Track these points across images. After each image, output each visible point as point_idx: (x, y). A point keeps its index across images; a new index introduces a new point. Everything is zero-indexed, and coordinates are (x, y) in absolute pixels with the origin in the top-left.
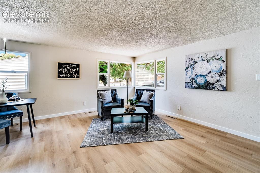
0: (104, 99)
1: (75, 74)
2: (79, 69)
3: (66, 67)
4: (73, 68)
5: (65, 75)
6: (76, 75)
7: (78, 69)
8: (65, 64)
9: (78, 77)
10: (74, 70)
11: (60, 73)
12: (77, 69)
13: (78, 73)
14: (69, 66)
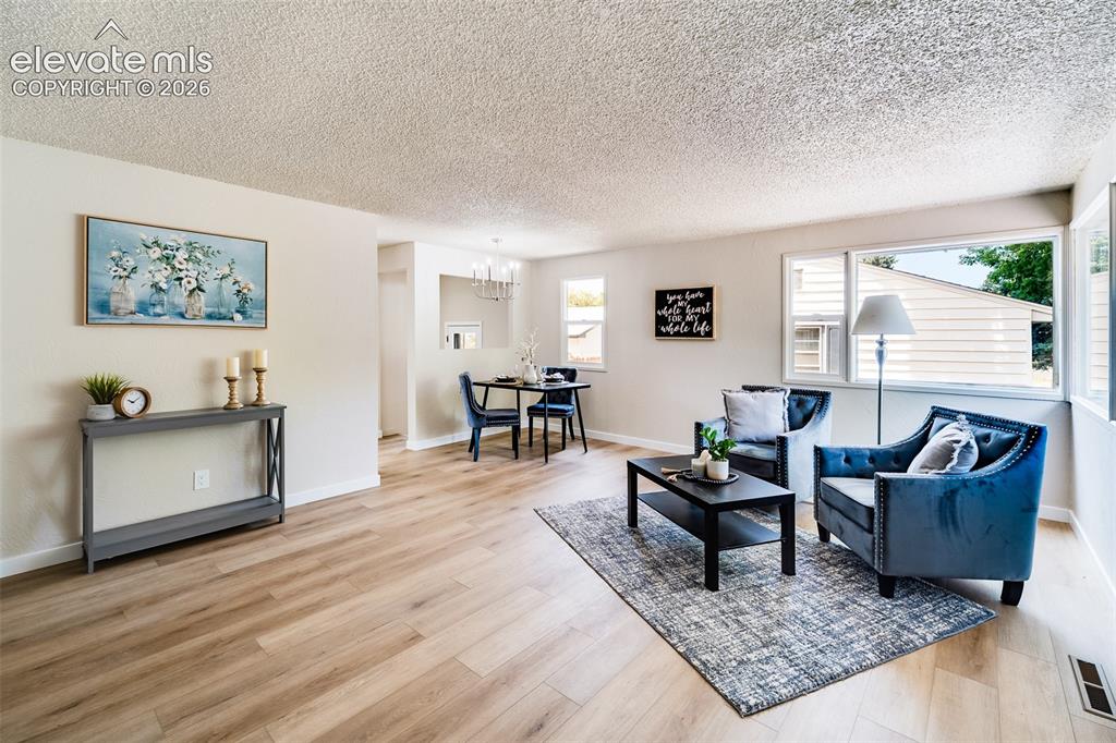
0: (735, 423)
1: (700, 323)
2: (711, 306)
3: (676, 302)
4: (695, 303)
5: (674, 327)
6: (703, 329)
7: (708, 304)
8: (672, 292)
9: (709, 334)
10: (698, 310)
11: (661, 321)
12: (705, 307)
13: (708, 318)
14: (684, 299)
